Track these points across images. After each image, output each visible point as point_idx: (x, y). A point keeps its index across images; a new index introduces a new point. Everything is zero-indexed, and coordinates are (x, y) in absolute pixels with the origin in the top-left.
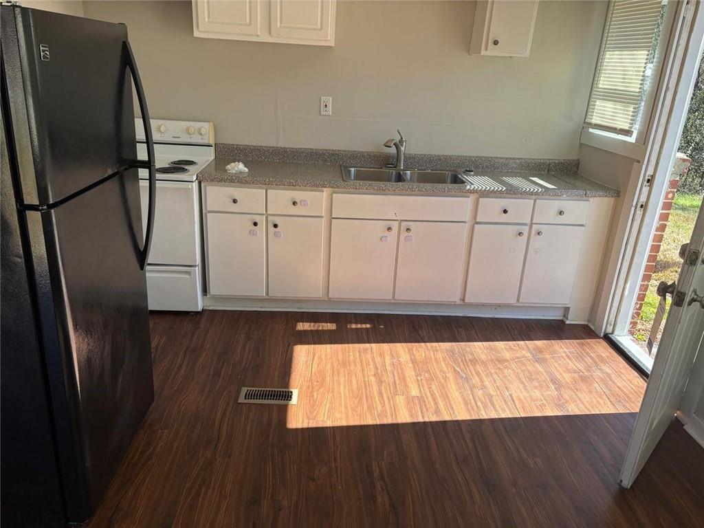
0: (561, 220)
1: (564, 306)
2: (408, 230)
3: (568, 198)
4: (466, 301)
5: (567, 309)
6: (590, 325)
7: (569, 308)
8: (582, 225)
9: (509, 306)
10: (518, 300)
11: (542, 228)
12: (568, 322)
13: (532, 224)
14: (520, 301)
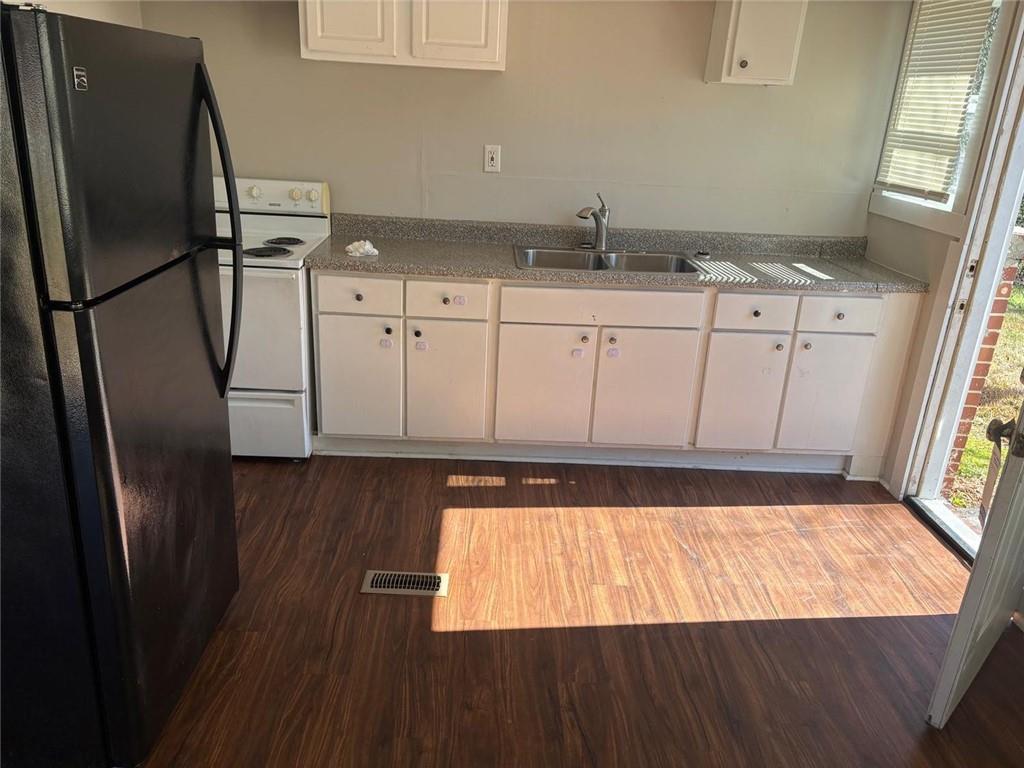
0: (840, 326)
1: (844, 454)
2: (612, 340)
3: (849, 294)
4: (698, 446)
5: (848, 459)
6: (882, 482)
7: (851, 457)
8: (872, 335)
9: (759, 452)
10: (775, 445)
11: (812, 339)
12: (849, 478)
13: (796, 332)
14: (778, 447)
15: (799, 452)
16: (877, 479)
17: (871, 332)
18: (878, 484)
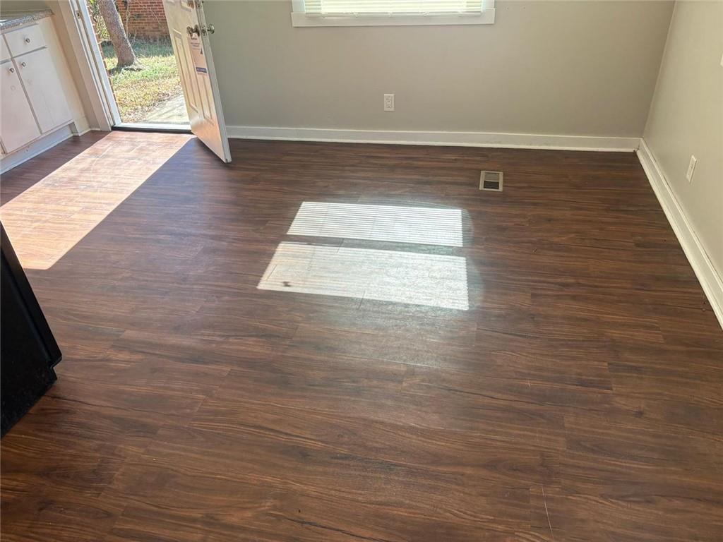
0: (31, 46)
1: (69, 123)
3: (24, 26)
4: (8, 152)
5: (72, 126)
6: (94, 129)
7: (73, 123)
8: (44, 48)
9: (36, 141)
10: (41, 133)
11: (24, 59)
12: (80, 135)
13: (12, 59)
14: (43, 132)
15: (60, 128)
16: (90, 130)
17: (42, 46)
18: (92, 132)
